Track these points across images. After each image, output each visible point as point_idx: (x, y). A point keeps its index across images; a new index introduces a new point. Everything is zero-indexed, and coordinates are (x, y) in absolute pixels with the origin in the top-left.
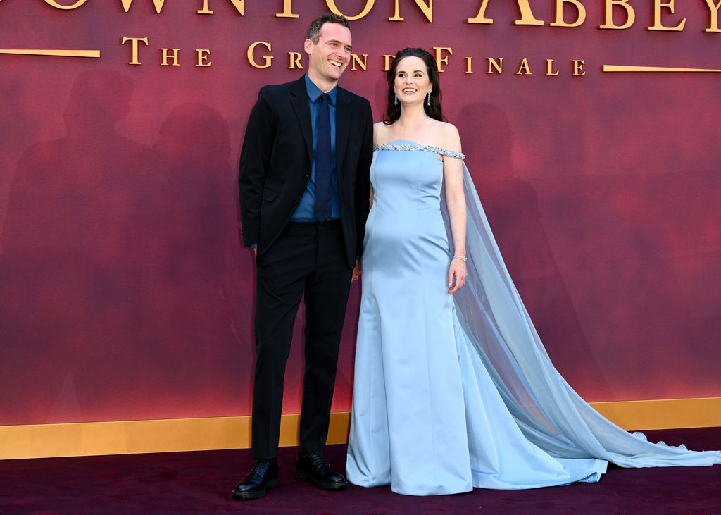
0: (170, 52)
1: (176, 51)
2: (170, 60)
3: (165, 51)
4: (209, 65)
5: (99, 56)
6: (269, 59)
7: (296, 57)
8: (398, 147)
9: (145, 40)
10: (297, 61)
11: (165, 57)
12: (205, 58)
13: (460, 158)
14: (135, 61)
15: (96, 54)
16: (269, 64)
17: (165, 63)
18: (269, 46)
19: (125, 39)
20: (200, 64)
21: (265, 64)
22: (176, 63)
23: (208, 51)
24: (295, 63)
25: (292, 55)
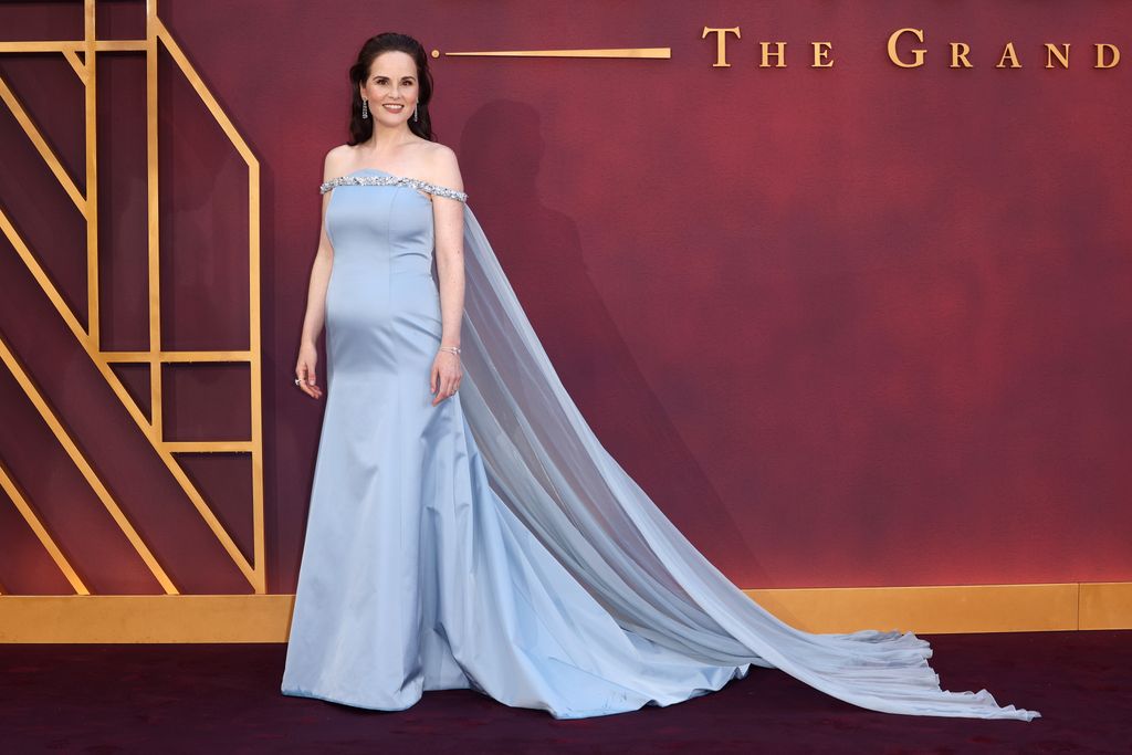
0: (773, 48)
1: (781, 46)
2: (773, 60)
3: (765, 46)
4: (830, 65)
5: (669, 56)
6: (920, 54)
7: (961, 50)
8: (361, 181)
9: (736, 31)
10: (962, 57)
11: (765, 54)
12: (825, 54)
13: (458, 200)
14: (722, 62)
15: (665, 53)
16: (920, 61)
17: (765, 63)
18: (920, 34)
19: (707, 30)
20: (817, 63)
21: (915, 62)
22: (781, 63)
23: (829, 44)
24: (959, 59)
25: (955, 46)
